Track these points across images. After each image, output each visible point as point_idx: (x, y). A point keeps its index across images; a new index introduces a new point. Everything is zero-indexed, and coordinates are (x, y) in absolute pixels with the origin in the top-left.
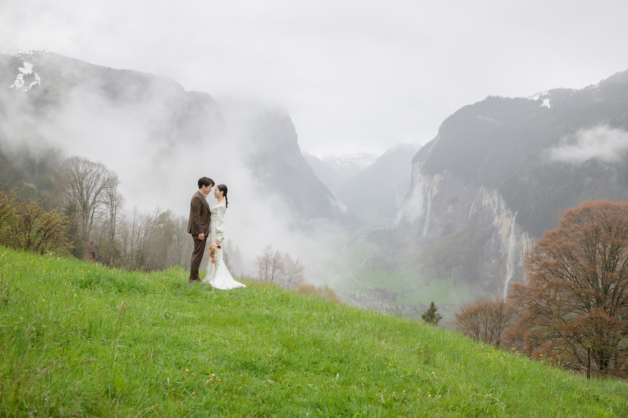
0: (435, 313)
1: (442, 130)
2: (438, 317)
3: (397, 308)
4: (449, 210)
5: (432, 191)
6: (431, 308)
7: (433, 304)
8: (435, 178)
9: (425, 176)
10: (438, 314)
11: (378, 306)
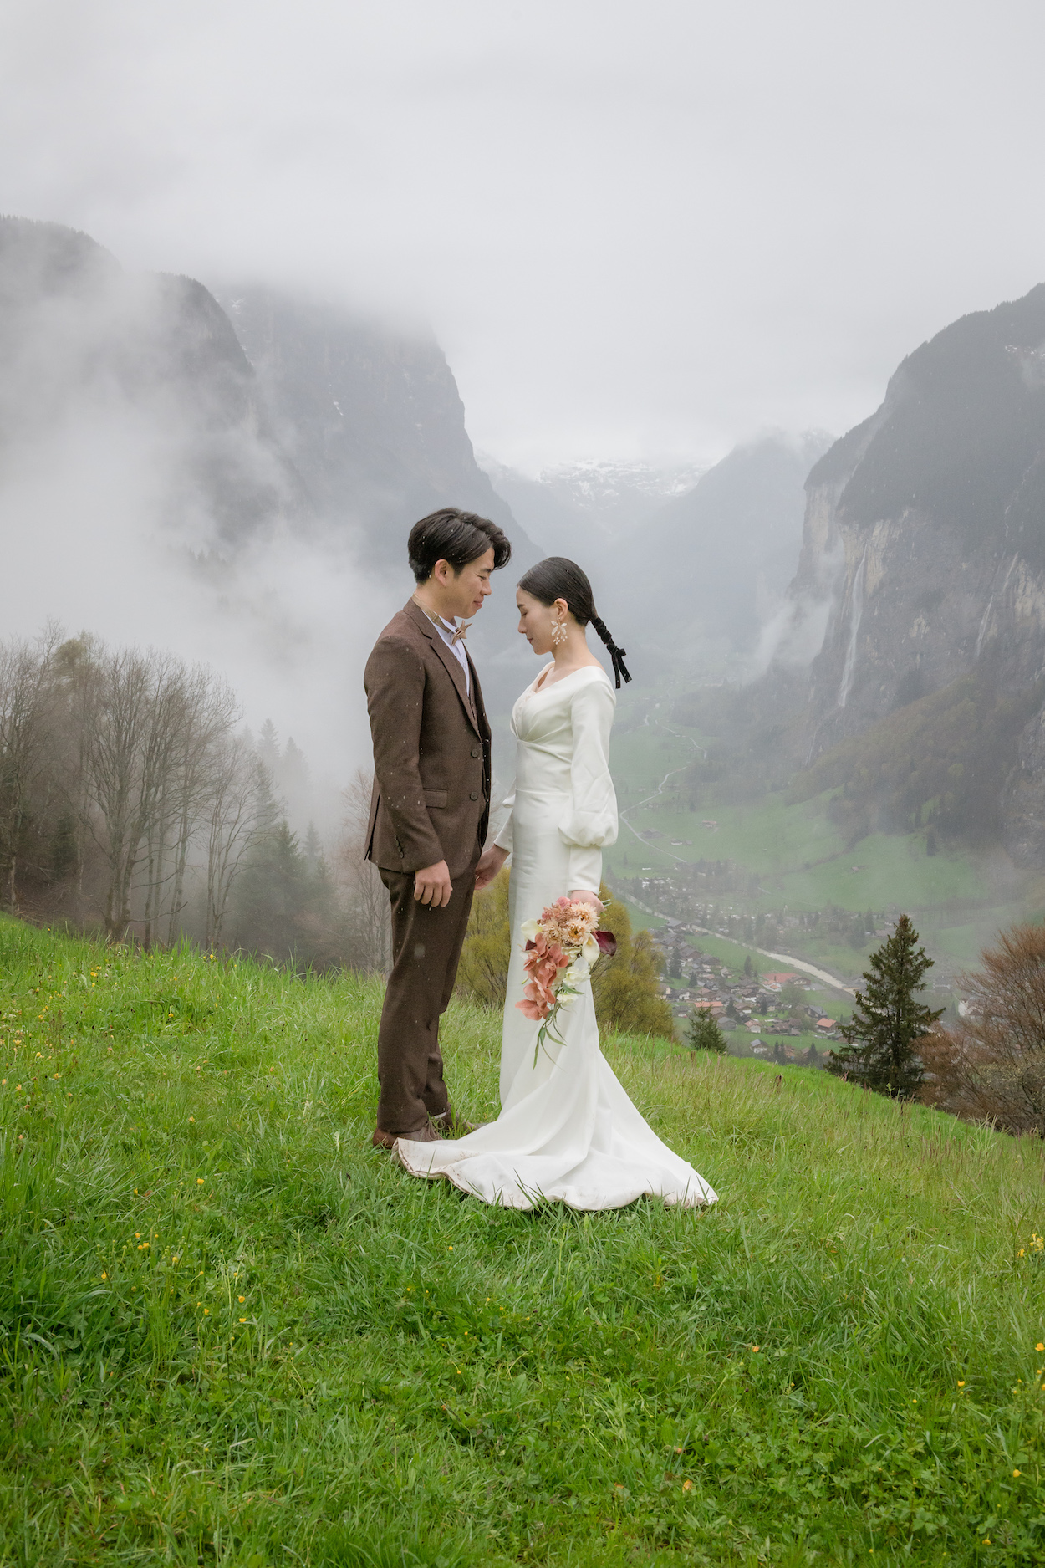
1: (896, 387)
4: (916, 628)
6: (900, 935)
7: (904, 923)
8: (876, 532)
9: (847, 528)
10: (921, 953)
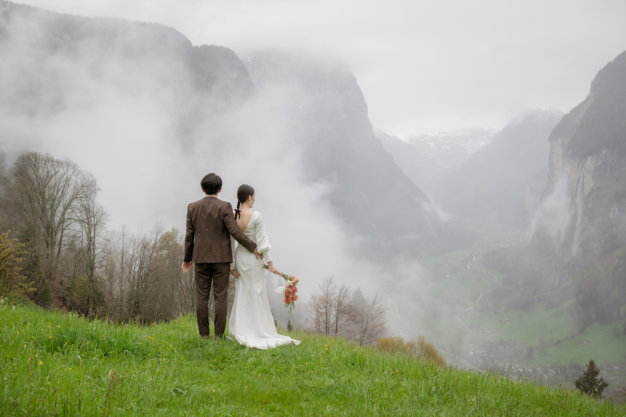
0: (596, 378)
1: (595, 86)
2: (601, 383)
3: (534, 371)
4: (612, 212)
5: (583, 184)
6: (589, 370)
7: (592, 364)
8: (588, 162)
9: (572, 161)
10: (601, 380)
11: (504, 369)
